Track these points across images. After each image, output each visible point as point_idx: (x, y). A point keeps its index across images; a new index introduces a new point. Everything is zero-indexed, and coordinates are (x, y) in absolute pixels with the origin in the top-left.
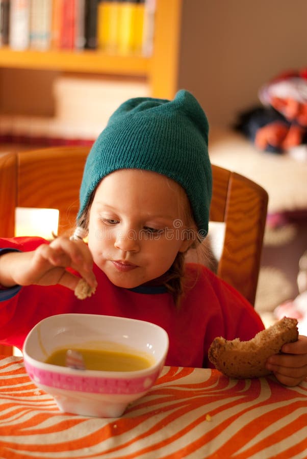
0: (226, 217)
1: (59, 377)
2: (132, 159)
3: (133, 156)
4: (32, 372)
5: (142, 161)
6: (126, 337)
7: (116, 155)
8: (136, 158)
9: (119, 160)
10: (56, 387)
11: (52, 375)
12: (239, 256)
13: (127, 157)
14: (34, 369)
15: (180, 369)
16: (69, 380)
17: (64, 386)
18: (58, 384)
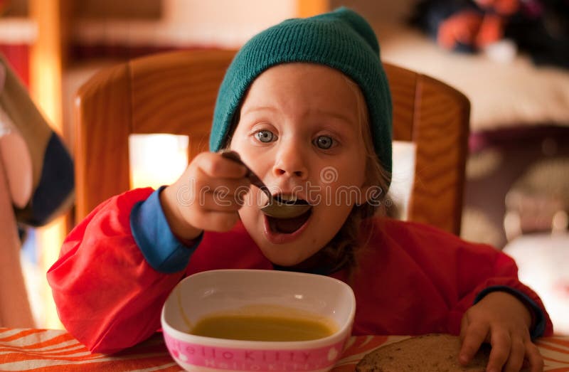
0: (416, 134)
1: (213, 351)
2: (292, 50)
3: (292, 47)
4: (176, 348)
5: (306, 51)
6: (300, 297)
7: (268, 50)
8: (297, 49)
9: (274, 54)
10: (210, 366)
11: (203, 350)
12: (435, 187)
13: (285, 49)
14: (179, 344)
15: (370, 338)
16: (227, 356)
17: (221, 365)
18: (212, 363)
